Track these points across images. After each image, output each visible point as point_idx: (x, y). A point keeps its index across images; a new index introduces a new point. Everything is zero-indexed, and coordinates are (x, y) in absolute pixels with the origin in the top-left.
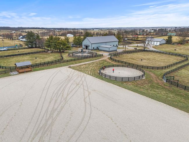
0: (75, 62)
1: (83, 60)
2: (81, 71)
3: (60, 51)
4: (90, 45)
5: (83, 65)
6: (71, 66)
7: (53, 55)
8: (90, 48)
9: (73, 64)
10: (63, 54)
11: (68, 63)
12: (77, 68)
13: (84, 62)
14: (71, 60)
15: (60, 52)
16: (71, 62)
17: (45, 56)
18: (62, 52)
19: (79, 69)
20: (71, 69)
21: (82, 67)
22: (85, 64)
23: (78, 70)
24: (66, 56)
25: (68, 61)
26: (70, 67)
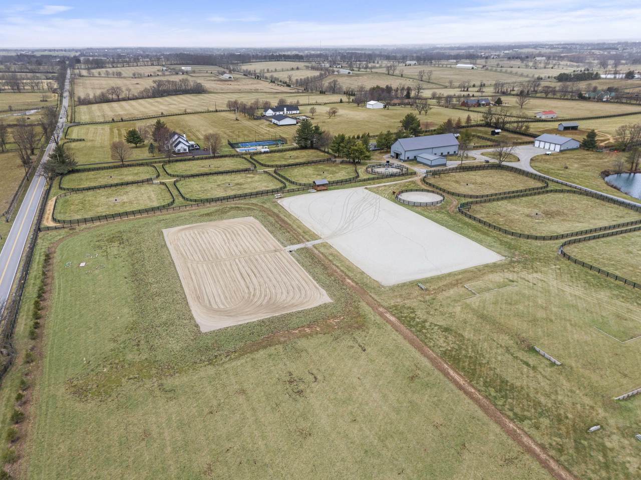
0: (374, 181)
1: (384, 180)
2: (377, 193)
3: (354, 161)
4: (403, 153)
5: (381, 187)
6: (368, 187)
7: (345, 168)
8: (402, 157)
9: (370, 184)
10: (358, 167)
11: (365, 183)
12: (375, 190)
13: (385, 182)
14: (369, 179)
15: (354, 163)
16: (369, 182)
17: (334, 169)
18: (357, 162)
19: (376, 191)
20: (367, 191)
21: (381, 189)
22: (385, 186)
23: (374, 192)
24: (363, 170)
25: (364, 180)
26: (366, 188)
